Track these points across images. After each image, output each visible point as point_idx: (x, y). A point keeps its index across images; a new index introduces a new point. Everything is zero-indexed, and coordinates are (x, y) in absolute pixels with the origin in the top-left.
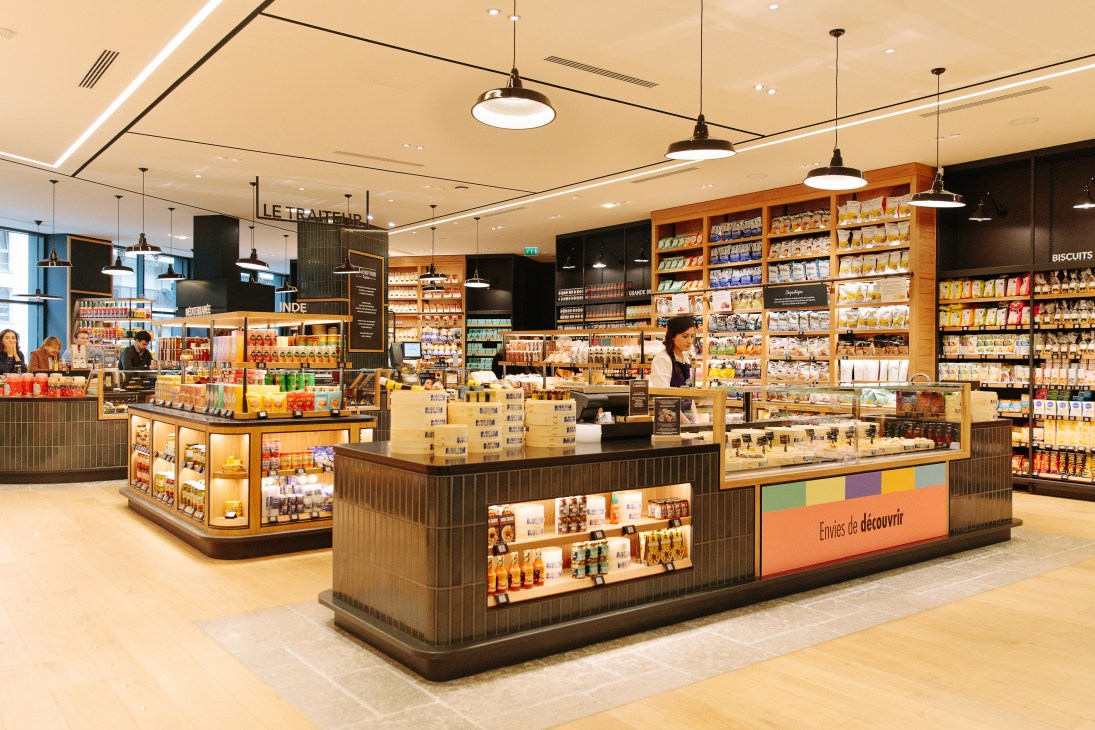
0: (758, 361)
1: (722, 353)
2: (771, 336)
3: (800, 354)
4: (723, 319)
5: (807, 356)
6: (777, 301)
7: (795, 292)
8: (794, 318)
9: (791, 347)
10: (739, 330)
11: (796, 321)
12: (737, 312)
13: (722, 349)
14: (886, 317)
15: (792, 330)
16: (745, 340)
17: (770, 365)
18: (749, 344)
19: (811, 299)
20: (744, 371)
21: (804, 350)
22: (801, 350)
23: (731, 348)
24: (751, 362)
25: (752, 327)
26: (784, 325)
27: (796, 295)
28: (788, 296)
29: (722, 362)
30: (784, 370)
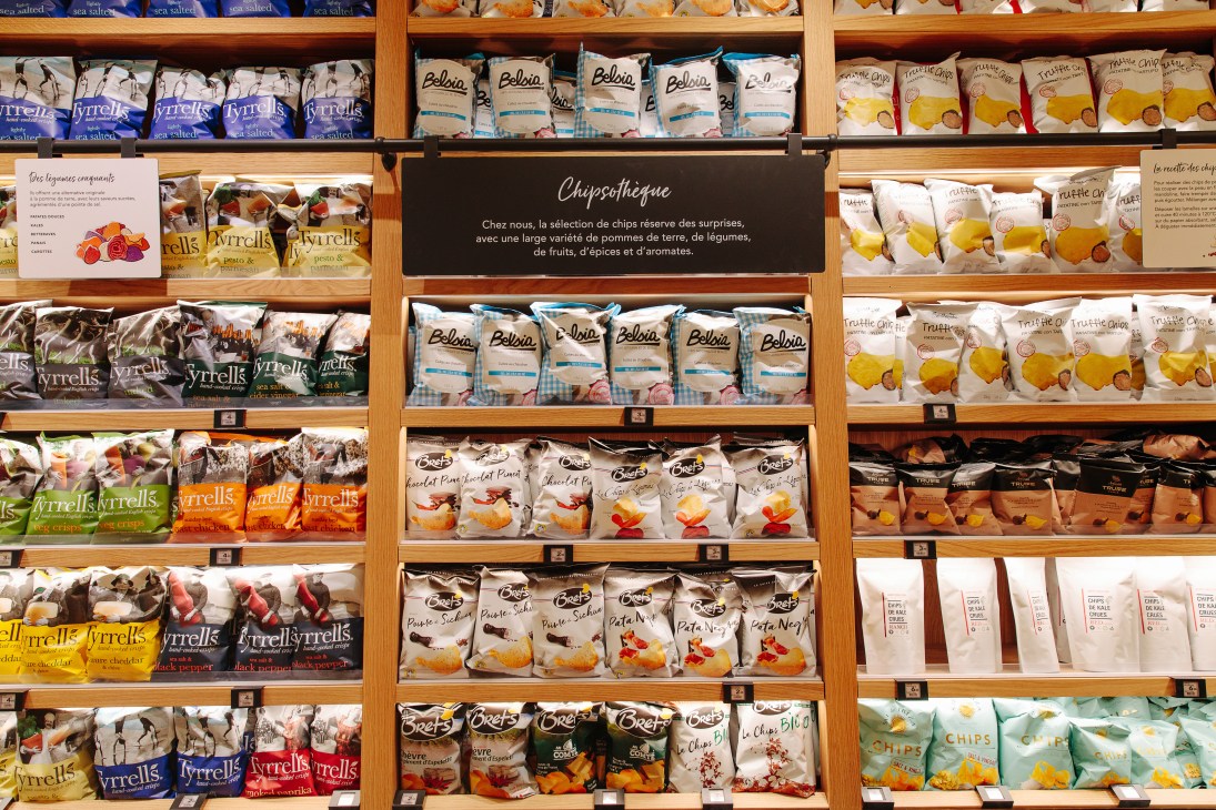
0: (335, 572)
1: (60, 527)
2: (415, 433)
3: (629, 528)
4: (86, 325)
5: (666, 538)
6: (491, 232)
7: (624, 189)
8: (586, 337)
9: (565, 491)
10: (195, 393)
11: (595, 353)
12: (188, 287)
13: (69, 502)
14: (1114, 345)
15: (576, 396)
16: (241, 452)
17: (421, 593)
18: (264, 472)
19: (727, 230)
20: (229, 632)
21: (647, 507)
22: (632, 506)
23: (138, 497)
24: (283, 577)
25: (294, 380)
26: (514, 370)
27: (628, 208)
28: (575, 209)
29: (65, 580)
30: (519, 622)
